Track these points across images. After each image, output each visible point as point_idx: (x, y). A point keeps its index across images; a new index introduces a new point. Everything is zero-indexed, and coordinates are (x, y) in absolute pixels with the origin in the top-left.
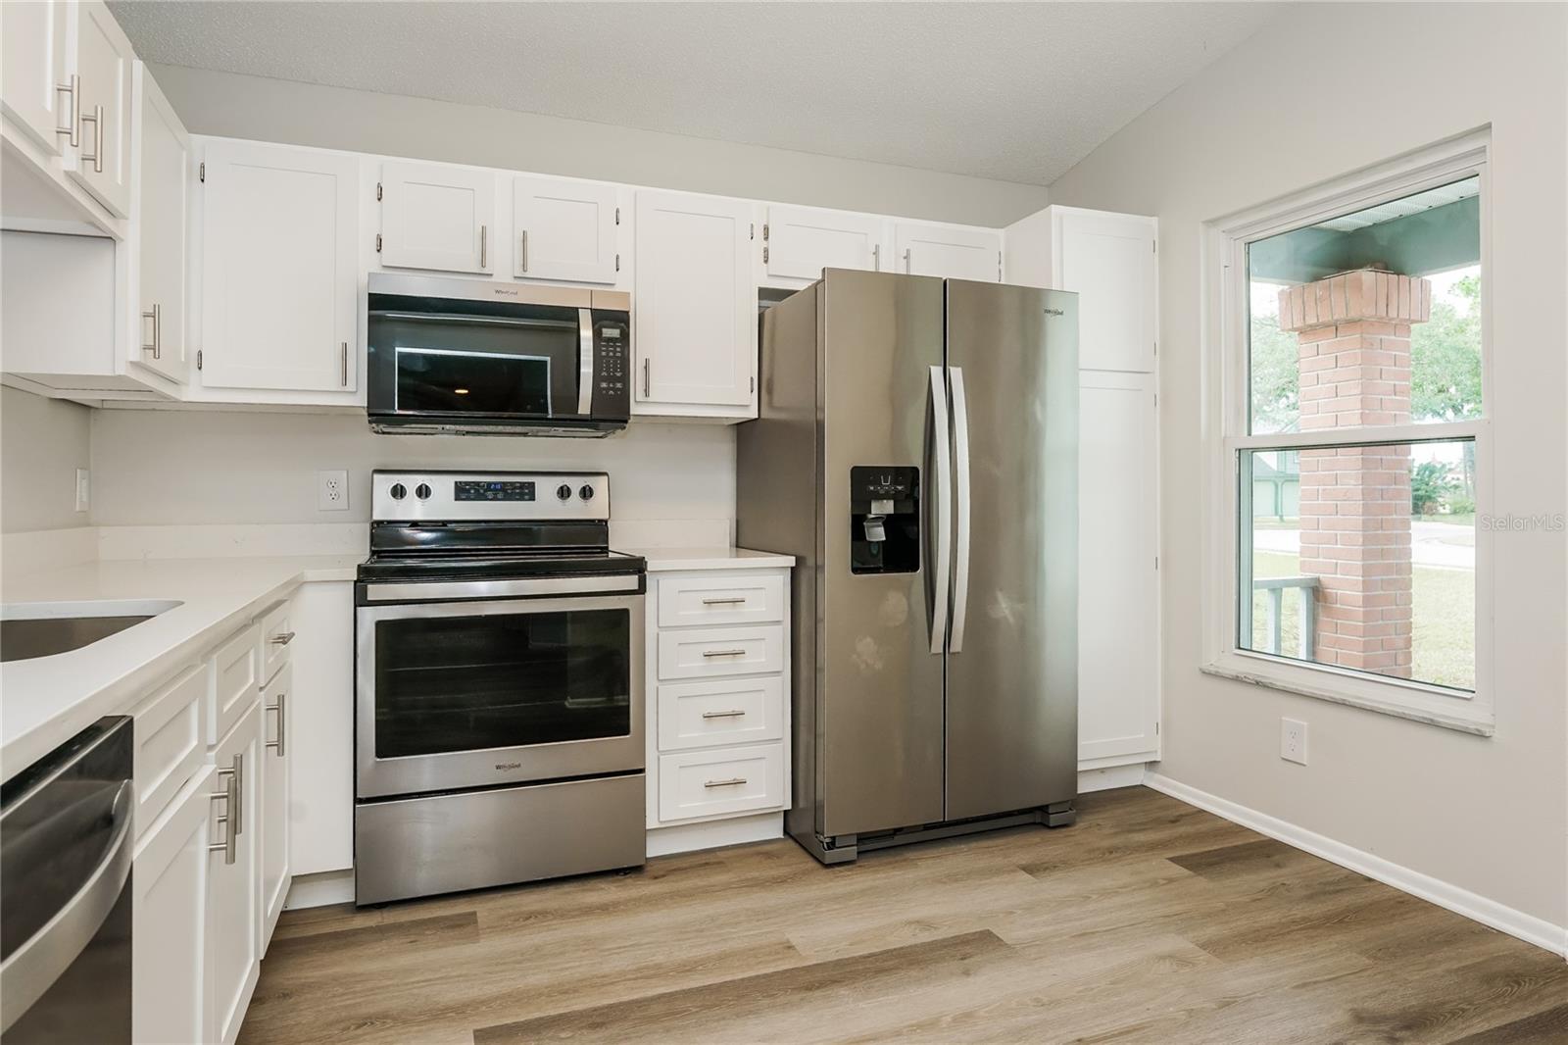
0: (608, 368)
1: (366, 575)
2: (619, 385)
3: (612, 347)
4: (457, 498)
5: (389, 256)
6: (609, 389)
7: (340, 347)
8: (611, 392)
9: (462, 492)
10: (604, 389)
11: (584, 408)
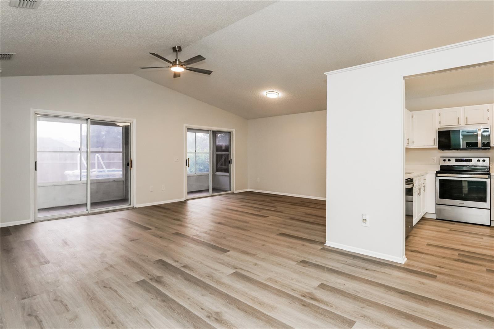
1: (437, 172)
4: (456, 161)
5: (442, 124)
7: (434, 139)
9: (457, 160)
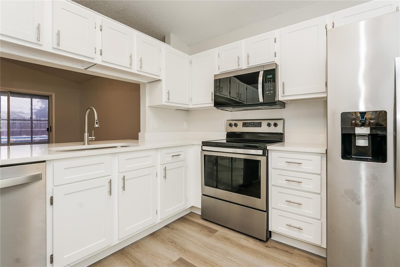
0: (269, 87)
1: (203, 144)
2: (272, 92)
3: (270, 80)
4: (244, 127)
6: (269, 93)
8: (270, 94)
10: (267, 93)
11: (261, 100)
